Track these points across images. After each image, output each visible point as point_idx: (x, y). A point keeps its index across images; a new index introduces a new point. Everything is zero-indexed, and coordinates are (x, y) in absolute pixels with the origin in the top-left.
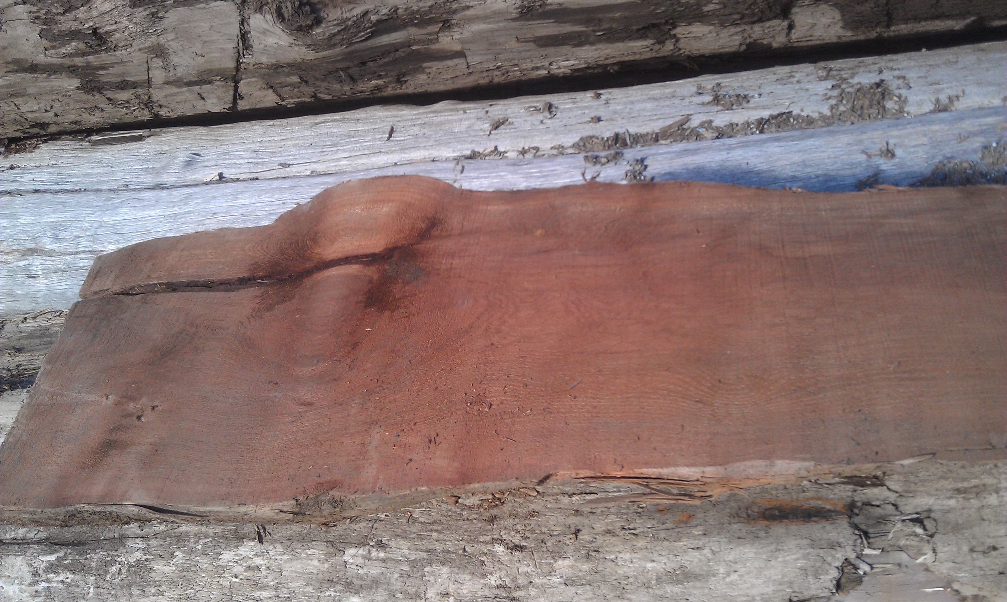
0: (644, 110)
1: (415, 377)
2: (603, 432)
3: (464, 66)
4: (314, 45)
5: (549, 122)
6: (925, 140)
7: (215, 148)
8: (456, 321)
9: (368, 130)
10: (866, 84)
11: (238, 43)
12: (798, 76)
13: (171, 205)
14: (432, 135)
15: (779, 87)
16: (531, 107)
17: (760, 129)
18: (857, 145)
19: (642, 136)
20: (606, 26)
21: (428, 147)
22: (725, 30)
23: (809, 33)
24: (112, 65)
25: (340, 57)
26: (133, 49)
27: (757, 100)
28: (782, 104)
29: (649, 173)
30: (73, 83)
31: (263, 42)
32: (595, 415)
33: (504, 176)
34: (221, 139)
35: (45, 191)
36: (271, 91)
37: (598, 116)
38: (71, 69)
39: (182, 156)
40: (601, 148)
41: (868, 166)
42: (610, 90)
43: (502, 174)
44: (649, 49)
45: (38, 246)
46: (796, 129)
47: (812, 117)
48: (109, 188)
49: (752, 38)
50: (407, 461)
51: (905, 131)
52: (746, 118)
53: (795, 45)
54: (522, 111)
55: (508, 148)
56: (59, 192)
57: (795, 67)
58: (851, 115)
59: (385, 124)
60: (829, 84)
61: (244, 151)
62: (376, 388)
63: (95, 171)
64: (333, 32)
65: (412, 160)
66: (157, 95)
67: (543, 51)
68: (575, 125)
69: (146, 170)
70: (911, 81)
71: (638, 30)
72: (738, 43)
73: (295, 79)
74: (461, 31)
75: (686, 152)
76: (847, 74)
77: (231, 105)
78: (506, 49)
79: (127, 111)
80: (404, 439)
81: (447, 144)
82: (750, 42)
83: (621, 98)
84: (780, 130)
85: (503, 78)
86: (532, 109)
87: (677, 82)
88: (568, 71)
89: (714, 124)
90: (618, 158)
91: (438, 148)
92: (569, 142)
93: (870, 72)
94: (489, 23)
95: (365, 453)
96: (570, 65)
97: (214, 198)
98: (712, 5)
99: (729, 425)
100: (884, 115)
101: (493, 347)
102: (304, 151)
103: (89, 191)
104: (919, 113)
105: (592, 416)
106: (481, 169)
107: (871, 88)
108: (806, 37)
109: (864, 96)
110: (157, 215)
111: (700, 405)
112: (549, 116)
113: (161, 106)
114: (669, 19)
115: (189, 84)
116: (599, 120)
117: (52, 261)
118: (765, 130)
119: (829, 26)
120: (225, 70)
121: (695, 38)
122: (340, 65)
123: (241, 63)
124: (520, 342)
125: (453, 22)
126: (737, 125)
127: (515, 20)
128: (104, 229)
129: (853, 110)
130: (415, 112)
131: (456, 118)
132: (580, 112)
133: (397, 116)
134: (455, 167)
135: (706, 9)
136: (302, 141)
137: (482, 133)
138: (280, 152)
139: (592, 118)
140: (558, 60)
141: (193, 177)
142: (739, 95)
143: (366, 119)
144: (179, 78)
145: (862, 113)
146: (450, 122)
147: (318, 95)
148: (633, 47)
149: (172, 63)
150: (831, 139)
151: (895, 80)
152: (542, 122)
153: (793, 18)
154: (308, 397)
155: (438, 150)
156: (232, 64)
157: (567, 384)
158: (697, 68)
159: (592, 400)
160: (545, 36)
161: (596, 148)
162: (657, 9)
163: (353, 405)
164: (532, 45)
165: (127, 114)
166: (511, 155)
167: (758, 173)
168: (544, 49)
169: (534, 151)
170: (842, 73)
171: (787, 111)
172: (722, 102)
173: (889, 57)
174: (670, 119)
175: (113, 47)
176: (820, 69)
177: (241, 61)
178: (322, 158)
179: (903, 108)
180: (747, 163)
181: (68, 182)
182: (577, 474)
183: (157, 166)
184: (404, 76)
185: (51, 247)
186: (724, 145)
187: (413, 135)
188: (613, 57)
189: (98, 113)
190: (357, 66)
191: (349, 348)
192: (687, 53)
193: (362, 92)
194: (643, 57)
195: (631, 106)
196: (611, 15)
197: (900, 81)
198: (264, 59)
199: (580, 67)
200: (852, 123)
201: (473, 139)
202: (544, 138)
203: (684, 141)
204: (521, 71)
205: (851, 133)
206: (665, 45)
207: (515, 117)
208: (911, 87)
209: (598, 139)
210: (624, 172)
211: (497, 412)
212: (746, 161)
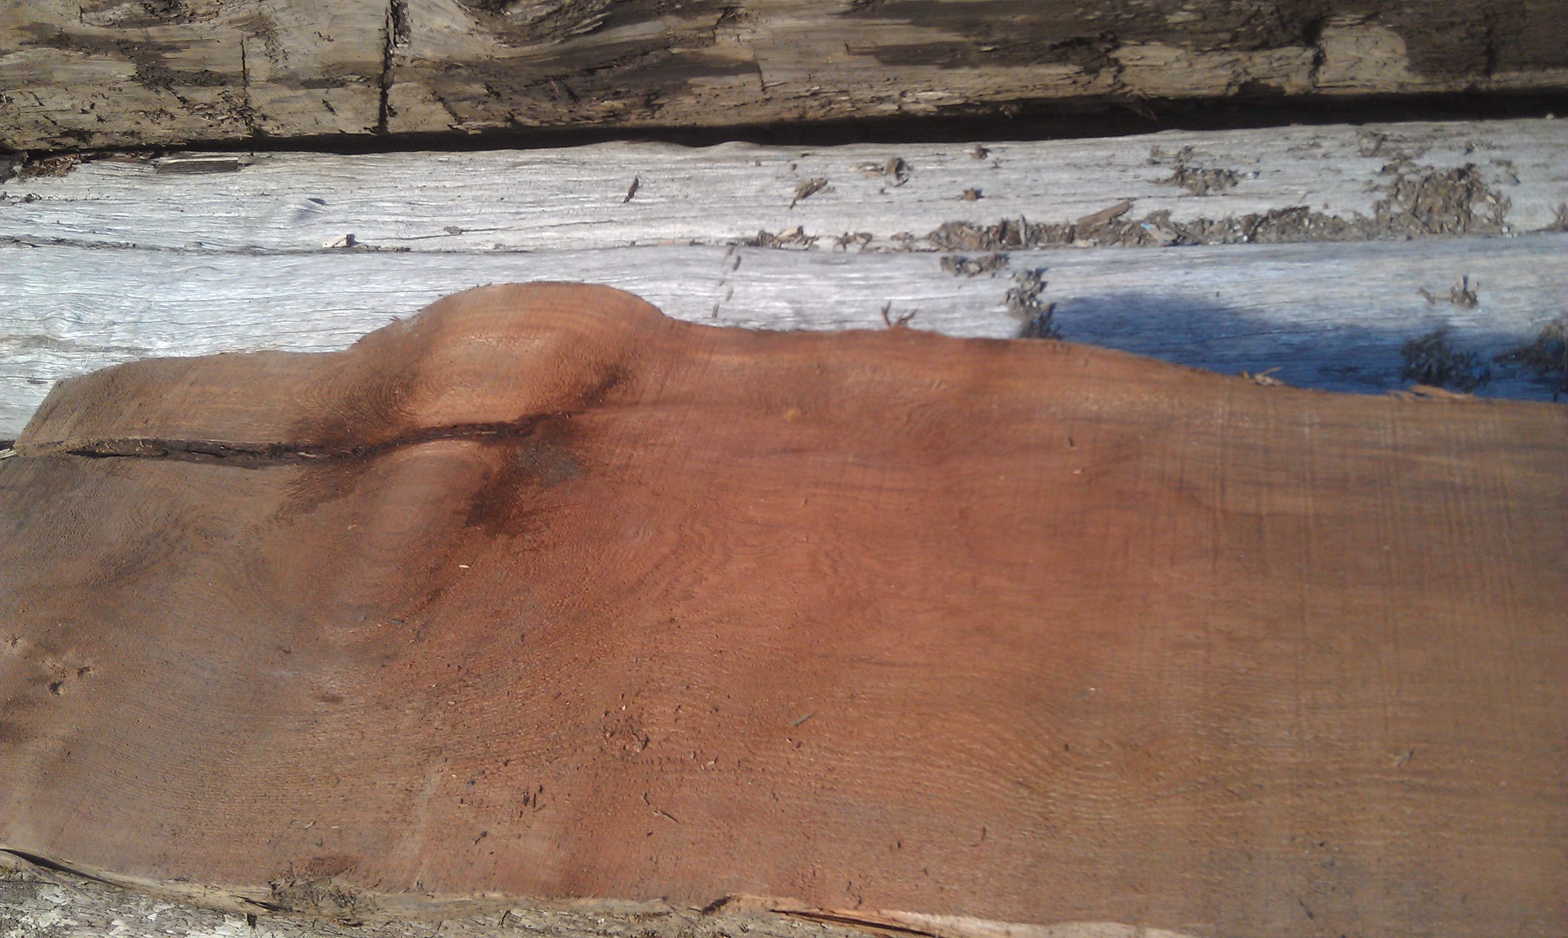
0: (1057, 183)
1: (525, 668)
2: (837, 822)
3: (758, 88)
4: (509, 34)
5: (893, 191)
6: (1532, 280)
7: (349, 192)
8: (618, 567)
9: (597, 182)
10: (1442, 169)
11: (387, 23)
12: (1326, 145)
13: (264, 283)
14: (699, 198)
15: (1291, 162)
16: (868, 164)
17: (1250, 232)
18: (1412, 278)
19: (1048, 229)
20: (998, 36)
21: (689, 220)
22: (1203, 59)
23: (1350, 74)
24: (187, 44)
25: (552, 58)
26: (220, 20)
27: (1251, 181)
28: (1294, 193)
29: (1046, 297)
30: (125, 70)
31: (427, 23)
32: (829, 786)
33: (805, 280)
34: (362, 177)
35: (73, 243)
36: (440, 105)
37: (976, 189)
38: (122, 46)
39: (294, 203)
40: (975, 244)
41: (1428, 317)
42: (1004, 145)
43: (801, 276)
44: (1069, 81)
45: (49, 333)
46: (1314, 240)
47: (1341, 219)
48: (172, 246)
49: (1250, 74)
50: (477, 835)
51: (1499, 260)
52: (1228, 213)
53: (1324, 92)
54: (853, 169)
55: (821, 232)
56: (93, 246)
57: (1324, 129)
58: (1411, 222)
59: (626, 173)
60: (1377, 164)
61: (392, 202)
62: (454, 682)
63: (156, 216)
64: (539, 14)
65: (660, 239)
66: (259, 99)
67: (891, 72)
68: (936, 200)
69: (234, 221)
70: (1520, 170)
71: (1054, 47)
72: (1224, 81)
73: (478, 89)
74: (753, 28)
75: (1115, 265)
76: (1411, 148)
77: (376, 124)
78: (827, 64)
79: (211, 122)
80: (480, 790)
81: (721, 216)
82: (1246, 83)
83: (1021, 160)
84: (1285, 237)
85: (822, 112)
86: (869, 168)
87: (1120, 139)
88: (931, 108)
89: (1172, 219)
90: (998, 265)
91: (704, 223)
92: (922, 230)
93: (1450, 148)
94: (801, 18)
95: (409, 809)
96: (935, 98)
97: (332, 277)
98: (1182, 13)
99: (1072, 840)
100: (1467, 227)
101: (673, 626)
102: (489, 210)
103: (139, 248)
104: (1530, 229)
105: (823, 788)
106: (770, 265)
107: (1450, 177)
108: (1344, 80)
109: (1436, 190)
110: (239, 297)
111: (1024, 792)
112: (896, 182)
113: (265, 118)
114: (1108, 32)
115: (309, 84)
116: (977, 195)
117: (69, 359)
118: (1259, 236)
119: (1385, 64)
120: (367, 64)
121: (1152, 67)
122: (552, 71)
123: (393, 56)
124: (721, 621)
125: (741, 11)
126: (1211, 223)
127: (844, 14)
128: (153, 314)
129: (1414, 215)
130: (679, 158)
131: (742, 172)
132: (947, 179)
133: (647, 163)
134: (726, 258)
135: (1172, 19)
136: (487, 192)
137: (780, 203)
138: (451, 208)
139: (966, 192)
140: (915, 89)
141: (306, 238)
142: (1221, 171)
143: (596, 163)
144: (293, 73)
145: (1430, 219)
146: (732, 179)
147: (517, 118)
148: (1043, 75)
149: (281, 48)
150: (1367, 263)
151: (1493, 166)
152: (882, 191)
153: (1324, 45)
154: (334, 686)
155: (705, 226)
156: (376, 57)
157: (788, 716)
158: (1154, 117)
159: (828, 755)
160: (893, 47)
161: (966, 244)
162: (1087, 13)
163: (407, 712)
164: (871, 61)
165: (211, 126)
166: (825, 244)
167: (1234, 314)
168: (892, 67)
169: (863, 241)
170: (1403, 146)
171: (1300, 206)
172: (1191, 182)
173: (1488, 124)
174: (1098, 204)
175: (188, 14)
176: (1366, 136)
177: (391, 52)
178: (514, 223)
179: (1501, 217)
180: (1218, 294)
181: (110, 230)
182: (776, 903)
183: (253, 214)
184: (657, 98)
185: (68, 336)
186: (1181, 258)
187: (667, 197)
188: (1008, 90)
189: (165, 121)
190: (580, 74)
191: (424, 599)
192: (1136, 92)
193: (588, 118)
194: (1061, 94)
195: (1035, 176)
196: (1007, 18)
197: (1501, 170)
198: (428, 53)
199: (952, 102)
200: (1409, 238)
201: (765, 211)
202: (883, 219)
203: (1117, 244)
204: (853, 102)
205: (1405, 256)
206: (1098, 76)
207: (839, 179)
208: (1518, 182)
209: (971, 228)
210: (1005, 290)
211: (654, 757)
212: (1216, 290)
